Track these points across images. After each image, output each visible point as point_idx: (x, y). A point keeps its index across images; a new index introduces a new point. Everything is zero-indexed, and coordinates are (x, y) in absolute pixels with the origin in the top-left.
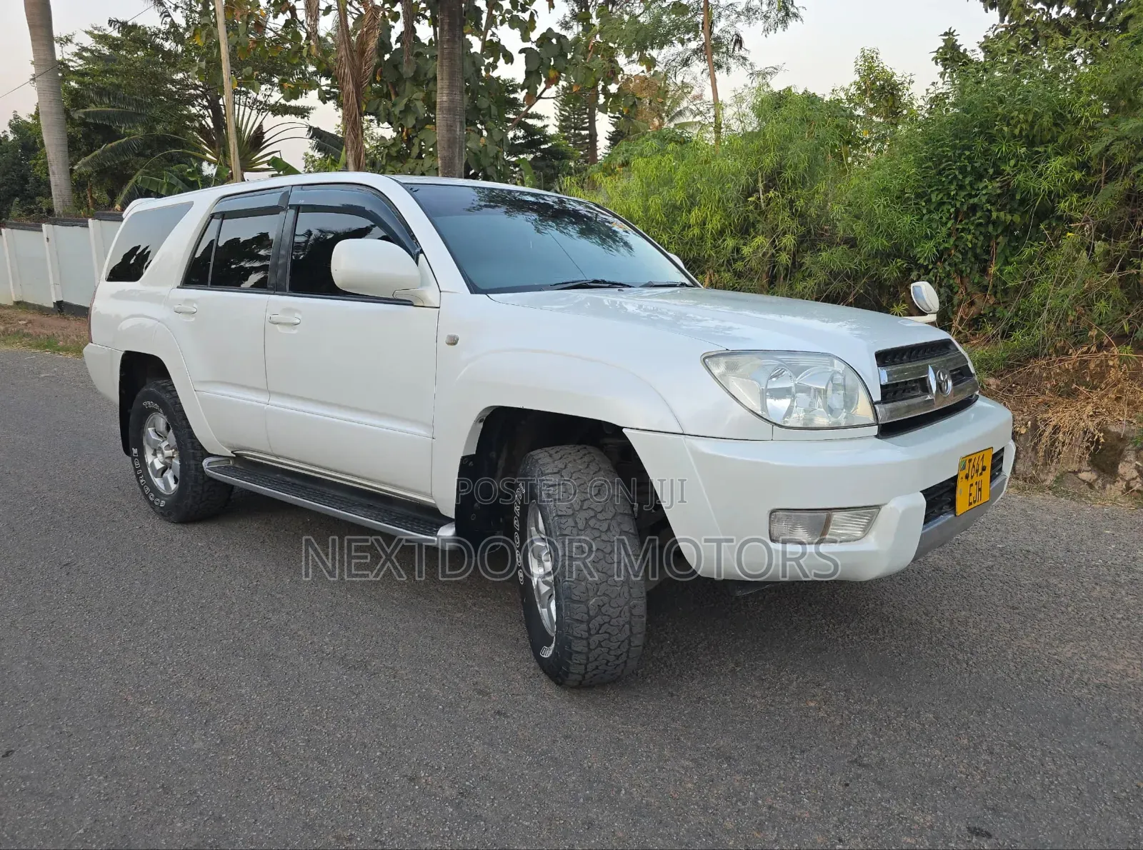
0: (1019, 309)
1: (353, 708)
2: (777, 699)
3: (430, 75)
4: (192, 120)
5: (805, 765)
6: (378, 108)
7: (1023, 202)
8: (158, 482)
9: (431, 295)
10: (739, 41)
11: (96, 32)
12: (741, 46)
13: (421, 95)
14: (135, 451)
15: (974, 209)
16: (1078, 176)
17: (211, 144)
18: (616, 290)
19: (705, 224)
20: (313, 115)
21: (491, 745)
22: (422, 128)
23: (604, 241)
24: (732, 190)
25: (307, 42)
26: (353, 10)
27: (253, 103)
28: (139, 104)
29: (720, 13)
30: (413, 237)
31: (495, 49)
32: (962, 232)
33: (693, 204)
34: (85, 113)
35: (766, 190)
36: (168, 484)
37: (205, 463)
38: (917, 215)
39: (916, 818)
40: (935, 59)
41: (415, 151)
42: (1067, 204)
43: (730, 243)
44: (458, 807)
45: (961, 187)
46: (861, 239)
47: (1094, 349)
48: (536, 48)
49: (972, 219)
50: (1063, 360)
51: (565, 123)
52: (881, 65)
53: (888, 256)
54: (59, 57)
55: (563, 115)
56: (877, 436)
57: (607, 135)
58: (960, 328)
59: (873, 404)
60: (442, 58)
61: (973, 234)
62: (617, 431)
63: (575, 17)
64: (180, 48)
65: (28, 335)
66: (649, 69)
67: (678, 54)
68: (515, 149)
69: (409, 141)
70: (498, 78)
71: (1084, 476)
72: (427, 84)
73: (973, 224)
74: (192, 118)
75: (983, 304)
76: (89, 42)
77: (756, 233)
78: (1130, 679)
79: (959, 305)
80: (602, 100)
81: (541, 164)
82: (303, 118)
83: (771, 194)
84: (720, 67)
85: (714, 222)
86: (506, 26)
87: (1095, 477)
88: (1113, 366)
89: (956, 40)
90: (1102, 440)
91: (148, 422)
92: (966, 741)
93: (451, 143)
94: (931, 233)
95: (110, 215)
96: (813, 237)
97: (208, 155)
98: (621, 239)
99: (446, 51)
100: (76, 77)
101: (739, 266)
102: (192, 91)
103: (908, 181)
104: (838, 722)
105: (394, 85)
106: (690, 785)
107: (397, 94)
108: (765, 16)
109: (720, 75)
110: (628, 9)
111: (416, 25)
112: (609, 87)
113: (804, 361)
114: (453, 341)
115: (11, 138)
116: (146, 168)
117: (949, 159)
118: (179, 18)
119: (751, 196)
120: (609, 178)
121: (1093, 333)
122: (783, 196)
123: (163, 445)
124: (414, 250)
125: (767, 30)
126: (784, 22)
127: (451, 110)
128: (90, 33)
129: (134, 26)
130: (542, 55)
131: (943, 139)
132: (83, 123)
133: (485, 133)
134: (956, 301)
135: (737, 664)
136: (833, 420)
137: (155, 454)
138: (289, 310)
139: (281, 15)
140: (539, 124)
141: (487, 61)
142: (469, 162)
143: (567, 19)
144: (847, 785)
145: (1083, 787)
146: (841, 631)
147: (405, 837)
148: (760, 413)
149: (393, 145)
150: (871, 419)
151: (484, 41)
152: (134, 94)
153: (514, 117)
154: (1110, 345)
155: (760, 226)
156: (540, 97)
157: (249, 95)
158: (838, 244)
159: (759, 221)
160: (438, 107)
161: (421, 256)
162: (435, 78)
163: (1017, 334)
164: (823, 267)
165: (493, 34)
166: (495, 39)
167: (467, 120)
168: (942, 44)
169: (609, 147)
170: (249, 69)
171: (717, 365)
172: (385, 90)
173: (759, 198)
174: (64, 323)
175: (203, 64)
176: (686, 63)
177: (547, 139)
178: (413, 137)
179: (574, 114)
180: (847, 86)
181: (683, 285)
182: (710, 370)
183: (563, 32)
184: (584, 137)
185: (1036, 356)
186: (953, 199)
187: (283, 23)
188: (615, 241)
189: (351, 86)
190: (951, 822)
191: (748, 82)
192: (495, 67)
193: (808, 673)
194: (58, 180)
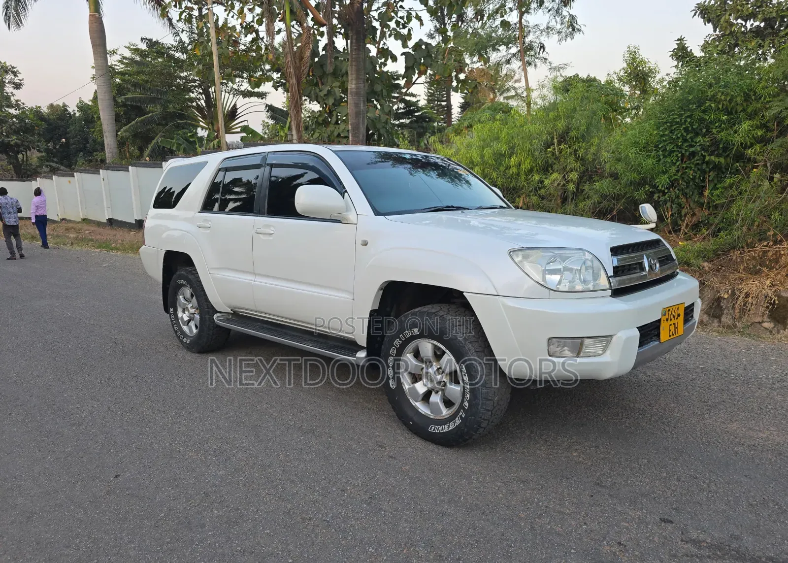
0: (724, 218)
1: (307, 454)
2: (554, 451)
3: (344, 71)
4: (192, 102)
5: (568, 486)
6: (310, 93)
7: (725, 149)
8: (185, 328)
9: (352, 217)
10: (542, 47)
11: (132, 47)
12: (544, 50)
13: (338, 84)
14: (171, 310)
15: (693, 154)
16: (760, 133)
17: (204, 117)
18: (460, 212)
19: (520, 165)
20: (268, 97)
21: (387, 473)
22: (339, 105)
23: (452, 181)
24: (537, 144)
25: (266, 52)
26: (295, 31)
27: (231, 91)
28: (158, 92)
29: (530, 31)
30: (341, 183)
31: (385, 53)
32: (686, 169)
33: (512, 153)
34: (125, 98)
35: (559, 143)
36: (191, 330)
37: (215, 317)
38: (657, 158)
39: (631, 513)
40: (672, 56)
41: (334, 119)
42: (753, 151)
43: (537, 177)
44: (369, 504)
45: (685, 140)
46: (621, 174)
47: (771, 243)
48: (412, 52)
49: (692, 161)
50: (752, 251)
51: (431, 98)
52: (641, 57)
53: (639, 184)
54: (109, 64)
55: (430, 93)
56: (611, 296)
57: (459, 105)
58: (686, 231)
59: (608, 277)
60: (352, 61)
61: (693, 170)
62: (460, 294)
63: (437, 30)
64: (185, 56)
65: (92, 240)
66: (485, 64)
67: (503, 56)
68: (398, 116)
69: (330, 114)
70: (388, 71)
71: (766, 325)
72: (342, 77)
73: (693, 164)
74: (192, 100)
75: (702, 214)
76: (128, 54)
77: (553, 171)
78: (770, 442)
79: (685, 215)
80: (454, 84)
81: (415, 125)
82: (262, 99)
83: (562, 146)
84: (530, 64)
85: (526, 165)
86: (392, 37)
87: (773, 326)
88: (784, 255)
89: (685, 44)
90: (777, 302)
91: (180, 292)
92: (665, 475)
93: (357, 114)
94: (665, 169)
95: (143, 164)
96: (590, 173)
97: (201, 123)
98: (464, 179)
99: (354, 56)
100: (120, 76)
101: (542, 192)
102: (193, 84)
103: (650, 138)
104: (590, 464)
105: (321, 78)
106: (501, 495)
107: (323, 84)
108: (558, 32)
109: (530, 69)
110: (472, 25)
111: (334, 39)
112: (459, 75)
113: (568, 253)
114: (365, 244)
115: (77, 115)
116: (163, 133)
117: (677, 123)
118: (185, 38)
119: (549, 148)
120: (458, 137)
121: (771, 233)
122: (570, 147)
123: (189, 306)
124: (342, 190)
125: (560, 40)
126: (572, 34)
127: (357, 94)
128: (128, 48)
129: (157, 43)
130: (416, 57)
131: (673, 111)
132: (124, 105)
133: (379, 107)
134: (683, 213)
135: (532, 432)
136: (585, 286)
137: (184, 311)
138: (268, 226)
139: (249, 35)
140: (414, 99)
141: (380, 61)
142: (369, 126)
143: (432, 32)
144: (592, 496)
145: (730, 498)
146: (596, 415)
147: (340, 518)
148: (542, 283)
149: (320, 116)
150: (608, 286)
151: (378, 48)
152: (157, 86)
153: (398, 95)
154: (781, 241)
155: (555, 167)
156: (414, 83)
157: (228, 85)
158: (607, 178)
159: (555, 163)
160: (349, 91)
161: (346, 194)
162: (347, 73)
163: (722, 233)
164: (597, 192)
165: (384, 44)
166: (385, 47)
167: (367, 99)
168: (676, 47)
169: (460, 113)
170: (230, 70)
171: (517, 256)
172: (315, 81)
173: (555, 149)
174: (114, 232)
175: (201, 67)
176: (508, 62)
177: (419, 109)
178: (333, 111)
179: (437, 91)
180: (617, 71)
181: (501, 207)
182: (512, 259)
183: (429, 41)
184: (444, 107)
185: (734, 248)
186: (680, 148)
187: (251, 40)
188: (460, 180)
189: (294, 80)
190: (650, 515)
191: (548, 74)
192: (385, 65)
193: (574, 437)
194: (109, 141)
